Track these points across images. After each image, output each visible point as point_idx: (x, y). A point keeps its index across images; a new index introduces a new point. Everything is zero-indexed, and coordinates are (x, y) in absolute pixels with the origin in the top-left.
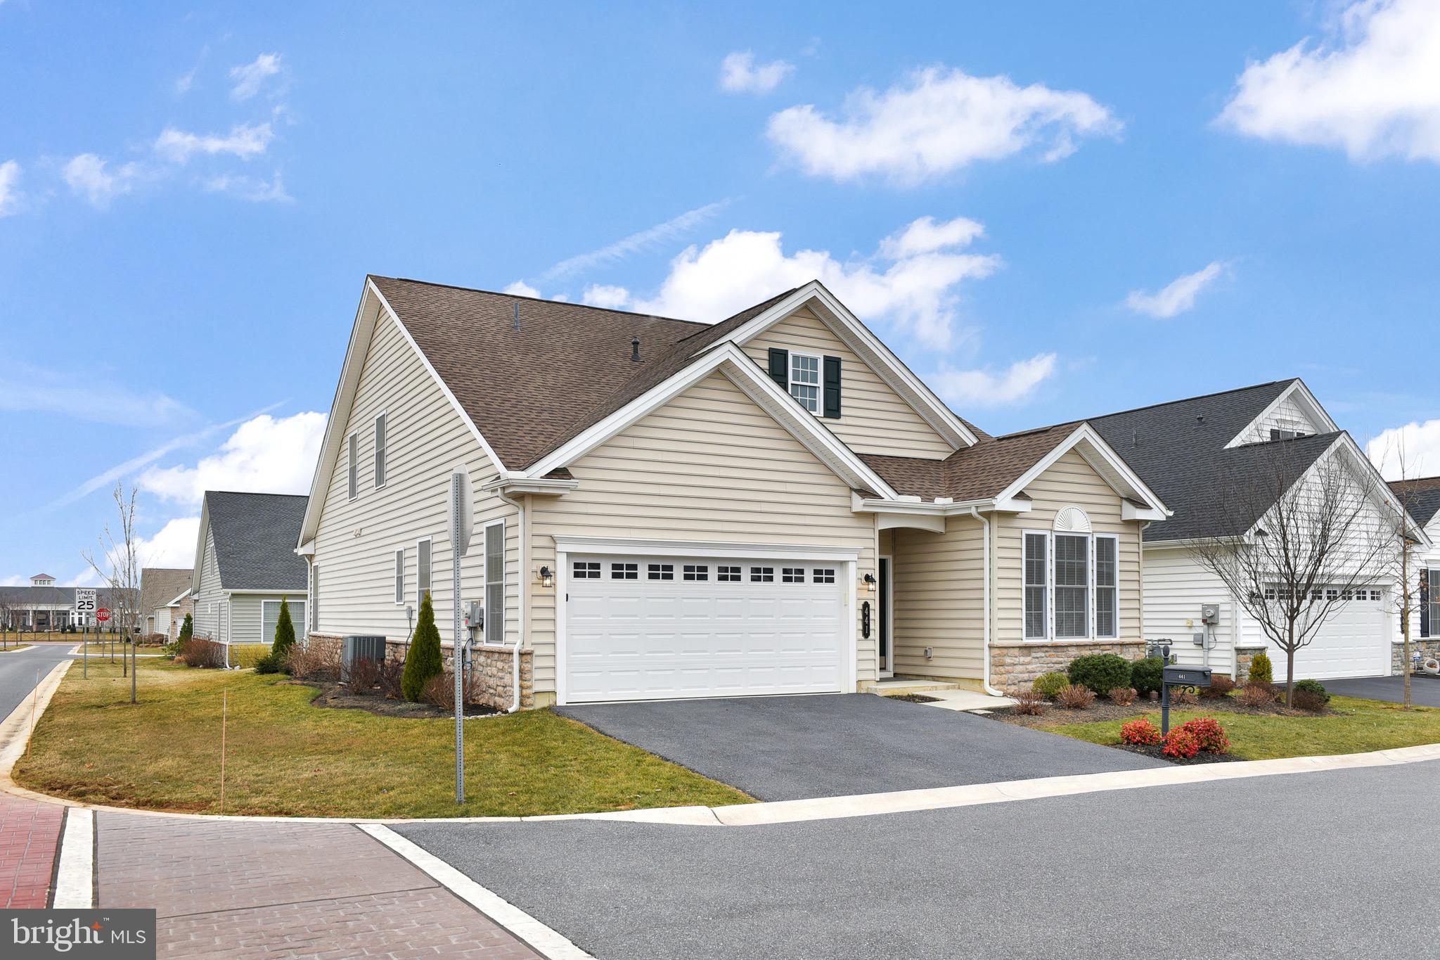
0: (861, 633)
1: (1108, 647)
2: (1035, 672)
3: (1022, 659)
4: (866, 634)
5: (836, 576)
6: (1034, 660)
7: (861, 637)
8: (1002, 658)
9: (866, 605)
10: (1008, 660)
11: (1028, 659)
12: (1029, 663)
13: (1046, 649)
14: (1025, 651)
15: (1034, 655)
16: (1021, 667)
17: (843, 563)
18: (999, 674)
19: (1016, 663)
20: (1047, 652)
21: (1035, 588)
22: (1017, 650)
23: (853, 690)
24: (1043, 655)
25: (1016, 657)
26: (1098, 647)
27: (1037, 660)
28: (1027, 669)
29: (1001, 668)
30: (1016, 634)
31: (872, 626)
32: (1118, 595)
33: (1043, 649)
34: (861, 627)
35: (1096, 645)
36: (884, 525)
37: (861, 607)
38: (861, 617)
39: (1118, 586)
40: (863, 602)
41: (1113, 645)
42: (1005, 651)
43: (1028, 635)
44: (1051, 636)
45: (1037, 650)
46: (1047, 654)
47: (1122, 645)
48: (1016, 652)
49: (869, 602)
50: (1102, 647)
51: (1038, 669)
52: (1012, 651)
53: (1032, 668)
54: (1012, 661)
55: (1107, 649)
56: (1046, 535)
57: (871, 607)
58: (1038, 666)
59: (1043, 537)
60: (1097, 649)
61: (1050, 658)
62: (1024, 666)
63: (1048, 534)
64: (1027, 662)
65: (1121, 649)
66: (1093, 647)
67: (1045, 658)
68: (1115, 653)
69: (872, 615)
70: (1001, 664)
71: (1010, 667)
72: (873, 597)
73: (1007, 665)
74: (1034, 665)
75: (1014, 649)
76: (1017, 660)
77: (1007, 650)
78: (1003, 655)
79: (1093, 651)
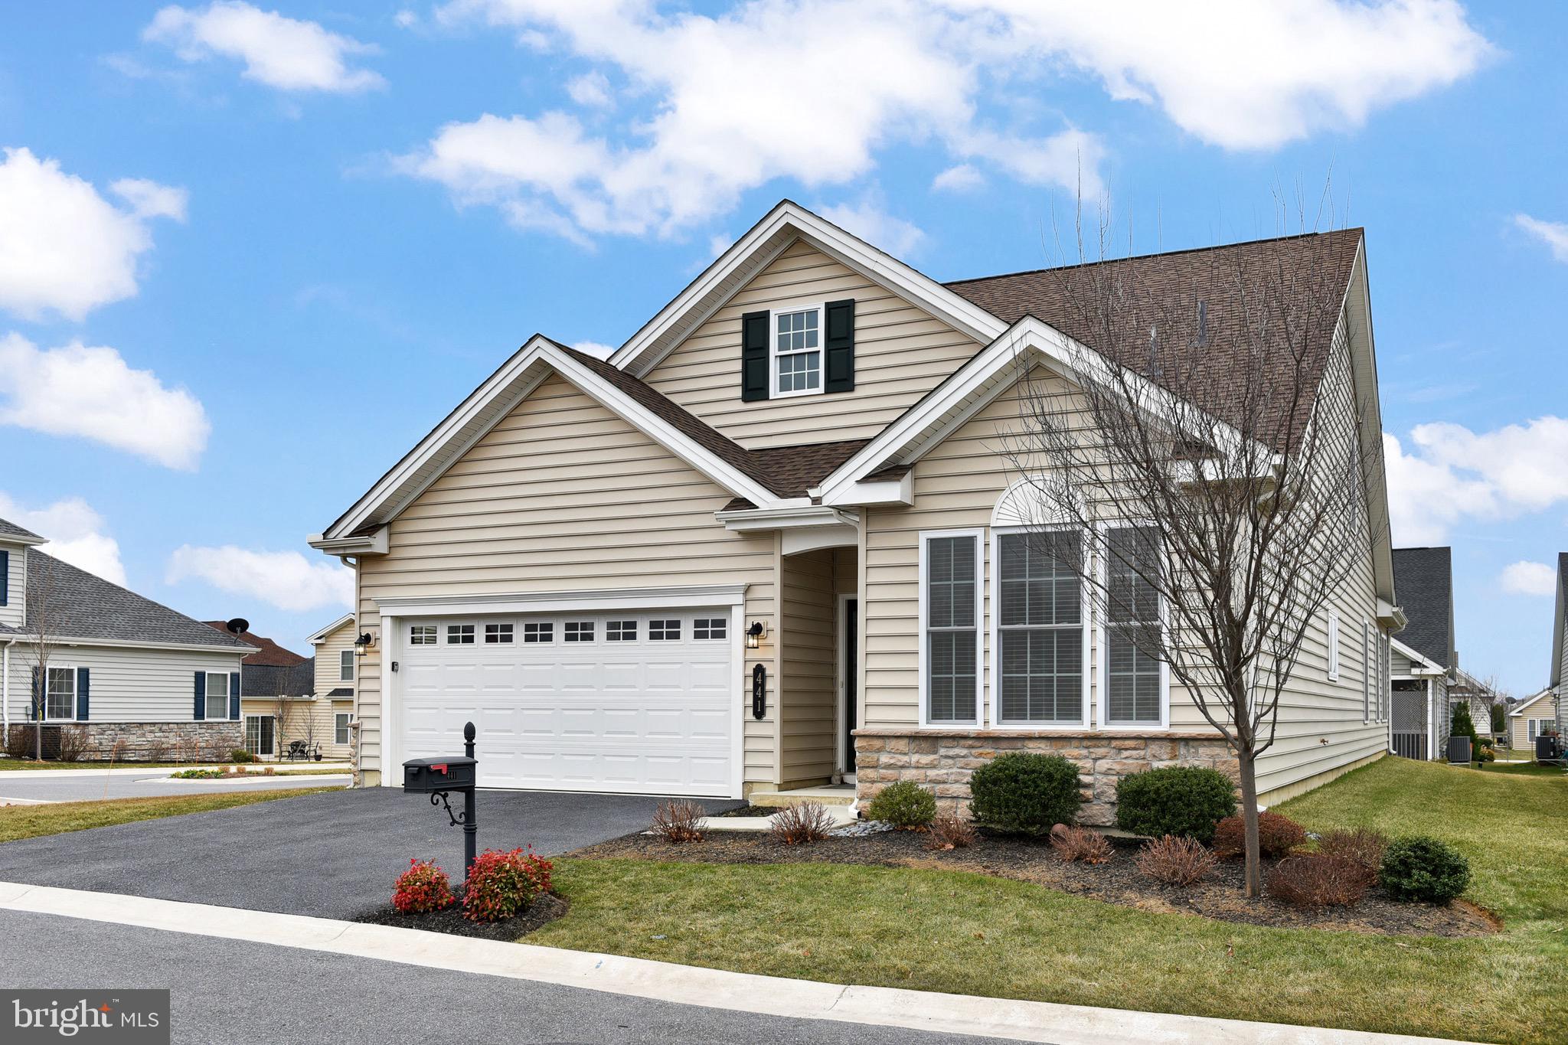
0: (750, 711)
2: (944, 782)
3: (915, 758)
4: (759, 710)
5: (727, 628)
6: (944, 762)
7: (750, 716)
8: (876, 756)
9: (759, 671)
10: (884, 759)
11: (926, 759)
12: (933, 766)
13: (970, 742)
14: (924, 745)
15: (942, 751)
16: (914, 772)
17: (729, 609)
18: (866, 782)
19: (901, 763)
20: (971, 747)
21: (958, 634)
22: (906, 741)
23: (738, 795)
24: (964, 752)
25: (905, 754)
27: (950, 761)
28: (926, 776)
29: (869, 771)
30: (904, 714)
31: (769, 701)
33: (962, 742)
34: (750, 701)
36: (793, 546)
37: (751, 672)
38: (750, 686)
39: (1167, 621)
40: (754, 665)
42: (877, 743)
43: (938, 711)
44: (988, 716)
45: (949, 743)
46: (973, 751)
47: (1172, 740)
48: (902, 745)
49: (765, 665)
50: (1114, 743)
51: (953, 777)
52: (893, 743)
53: (937, 775)
54: (892, 761)
55: (1128, 747)
56: (976, 537)
57: (768, 672)
58: (952, 773)
59: (971, 540)
60: (1103, 746)
61: (981, 759)
62: (923, 771)
63: (979, 533)
64: (927, 764)
65: (1172, 749)
66: (1089, 744)
67: (972, 759)
68: (1154, 756)
69: (769, 686)
70: (871, 764)
71: (890, 772)
72: (770, 657)
73: (882, 768)
74: (945, 771)
75: (899, 740)
76: (906, 758)
77: (882, 741)
78: (879, 750)
79: (1091, 750)
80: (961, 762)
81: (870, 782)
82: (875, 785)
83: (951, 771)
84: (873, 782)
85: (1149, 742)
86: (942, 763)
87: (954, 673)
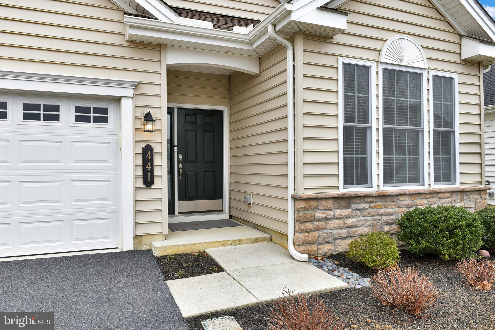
0: (141, 181)
1: (446, 195)
2: (356, 227)
3: (338, 212)
4: (148, 180)
5: (110, 115)
6: (354, 213)
7: (140, 184)
8: (312, 212)
9: (148, 150)
10: (319, 214)
12: (348, 217)
13: (371, 199)
14: (343, 203)
15: (355, 206)
16: (337, 222)
17: (117, 100)
18: (305, 232)
19: (329, 217)
20: (372, 202)
21: (357, 128)
22: (331, 202)
23: (130, 247)
24: (367, 206)
25: (331, 210)
26: (435, 195)
27: (359, 213)
28: (345, 223)
29: (308, 224)
30: (331, 182)
31: (157, 172)
32: (458, 139)
33: (366, 200)
34: (140, 173)
35: (433, 193)
36: (173, 59)
37: (141, 151)
38: (140, 161)
39: (458, 129)
40: (144, 145)
41: (452, 192)
42: (314, 204)
43: (348, 182)
45: (359, 201)
46: (372, 205)
47: (463, 192)
48: (330, 204)
49: (153, 145)
50: (440, 195)
51: (361, 223)
52: (324, 203)
53: (353, 222)
54: (324, 216)
55: (446, 197)
56: (371, 67)
57: (155, 151)
58: (360, 220)
59: (367, 68)
60: (434, 197)
61: (375, 210)
62: (342, 221)
63: (373, 65)
64: (346, 216)
65: (461, 197)
66: (429, 196)
67: (370, 210)
68: (455, 201)
69: (157, 160)
70: (310, 219)
71: (321, 223)
72: (159, 139)
73: (317, 221)
74: (356, 219)
75: (327, 201)
76: (332, 213)
77: (315, 201)
78: (314, 209)
79: (429, 200)
80: (365, 213)
81: (307, 232)
82: (311, 234)
83: (359, 219)
84: (310, 231)
85: (453, 194)
86: (354, 214)
87: (354, 154)
